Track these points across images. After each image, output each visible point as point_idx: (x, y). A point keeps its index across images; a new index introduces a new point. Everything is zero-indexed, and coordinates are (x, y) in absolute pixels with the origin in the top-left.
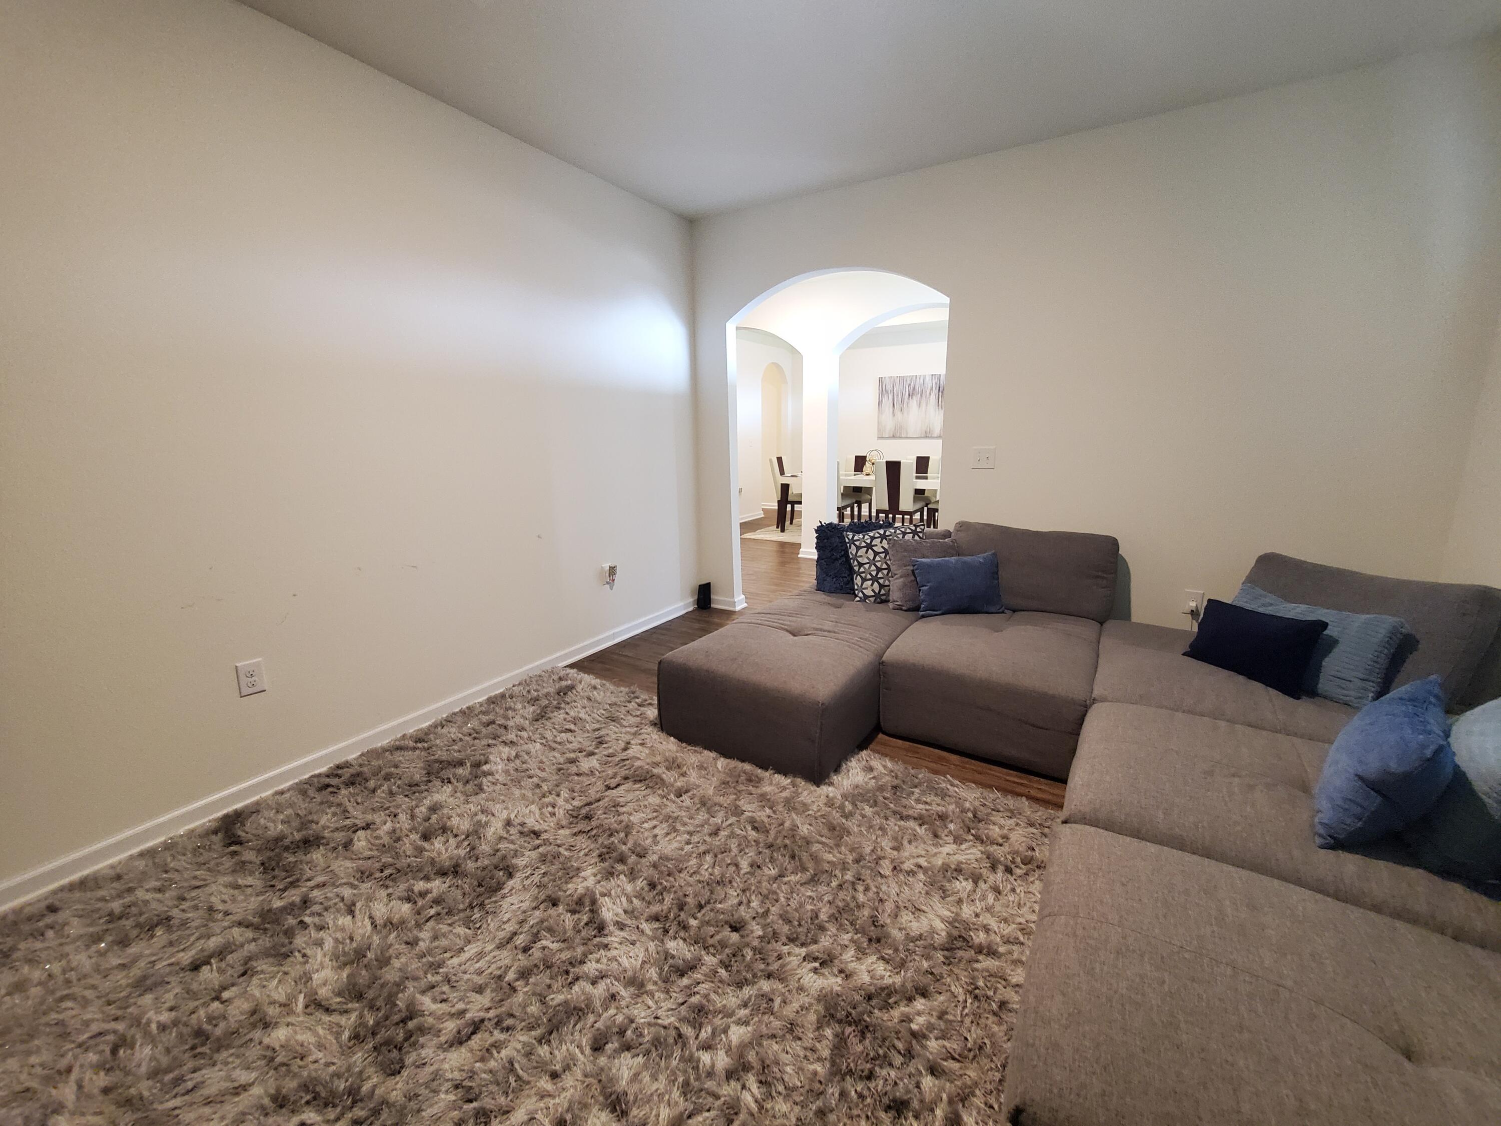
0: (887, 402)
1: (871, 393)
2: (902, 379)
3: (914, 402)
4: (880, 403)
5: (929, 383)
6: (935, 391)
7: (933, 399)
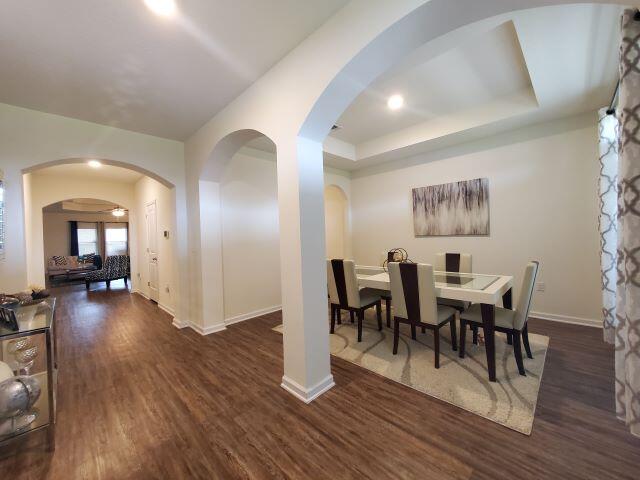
0: (421, 207)
1: (406, 202)
2: (432, 189)
3: (444, 206)
4: (415, 209)
5: (456, 189)
6: (462, 196)
7: (461, 202)
